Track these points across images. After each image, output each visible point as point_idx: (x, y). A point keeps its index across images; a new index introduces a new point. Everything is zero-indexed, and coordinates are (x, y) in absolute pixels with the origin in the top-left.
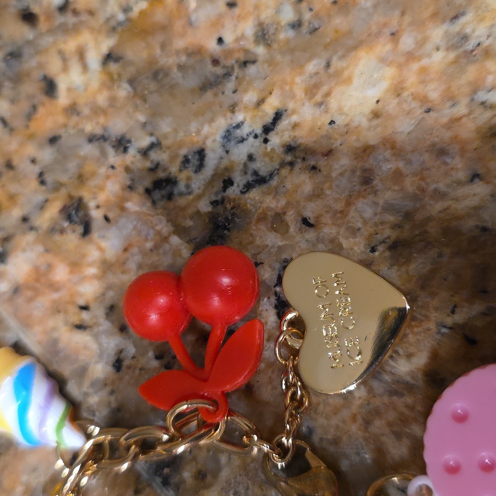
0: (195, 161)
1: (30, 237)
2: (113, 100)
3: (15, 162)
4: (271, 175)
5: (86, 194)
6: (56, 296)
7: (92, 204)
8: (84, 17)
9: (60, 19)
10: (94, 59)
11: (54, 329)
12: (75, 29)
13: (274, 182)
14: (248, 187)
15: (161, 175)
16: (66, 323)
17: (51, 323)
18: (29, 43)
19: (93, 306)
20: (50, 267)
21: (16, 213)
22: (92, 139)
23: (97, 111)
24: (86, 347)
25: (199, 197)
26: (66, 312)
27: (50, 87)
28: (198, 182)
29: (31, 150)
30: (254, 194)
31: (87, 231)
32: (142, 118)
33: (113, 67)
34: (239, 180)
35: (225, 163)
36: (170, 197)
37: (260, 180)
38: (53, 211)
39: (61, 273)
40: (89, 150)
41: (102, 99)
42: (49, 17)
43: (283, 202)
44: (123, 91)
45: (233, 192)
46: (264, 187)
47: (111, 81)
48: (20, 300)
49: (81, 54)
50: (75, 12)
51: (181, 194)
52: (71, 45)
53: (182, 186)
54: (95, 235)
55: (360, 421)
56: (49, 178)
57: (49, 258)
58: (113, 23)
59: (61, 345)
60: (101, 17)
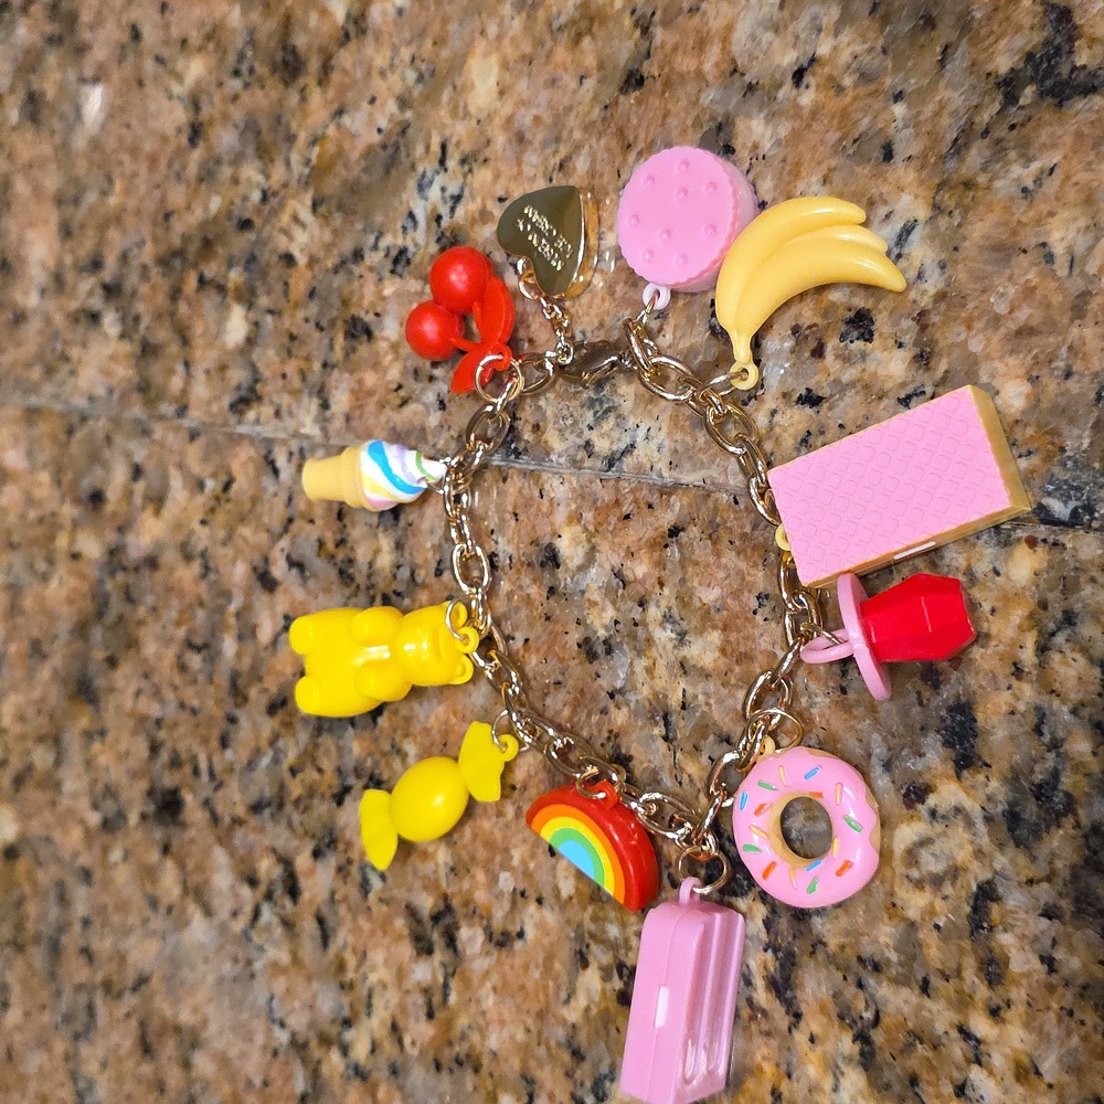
0: (409, 224)
1: (336, 373)
2: (335, 233)
3: (295, 332)
4: (462, 189)
5: (354, 311)
6: (375, 398)
7: (362, 314)
8: (282, 192)
9: (267, 208)
10: (305, 214)
11: (387, 422)
12: (282, 205)
13: (466, 193)
14: (453, 210)
15: (394, 253)
16: (393, 409)
17: (383, 419)
18: (256, 242)
19: (403, 382)
20: (360, 382)
21: (317, 366)
22: (336, 270)
23: (328, 247)
24: (416, 414)
25: (427, 245)
26: (388, 402)
27: (289, 259)
28: (420, 235)
29: (300, 314)
30: (460, 211)
31: (369, 333)
32: (359, 226)
33: (322, 209)
34: (444, 211)
35: (429, 208)
36: (408, 262)
37: (457, 199)
38: (340, 340)
39: (370, 378)
40: (338, 280)
41: (327, 236)
42: (259, 212)
43: (479, 200)
44: (338, 219)
45: (445, 222)
46: (463, 200)
47: (326, 219)
48: (355, 423)
49: (296, 219)
50: (275, 194)
51: (414, 254)
52: (285, 219)
53: (412, 248)
54: (376, 333)
55: (607, 297)
56: (324, 323)
57: (356, 376)
58: (303, 180)
59: (398, 429)
60: (293, 183)
